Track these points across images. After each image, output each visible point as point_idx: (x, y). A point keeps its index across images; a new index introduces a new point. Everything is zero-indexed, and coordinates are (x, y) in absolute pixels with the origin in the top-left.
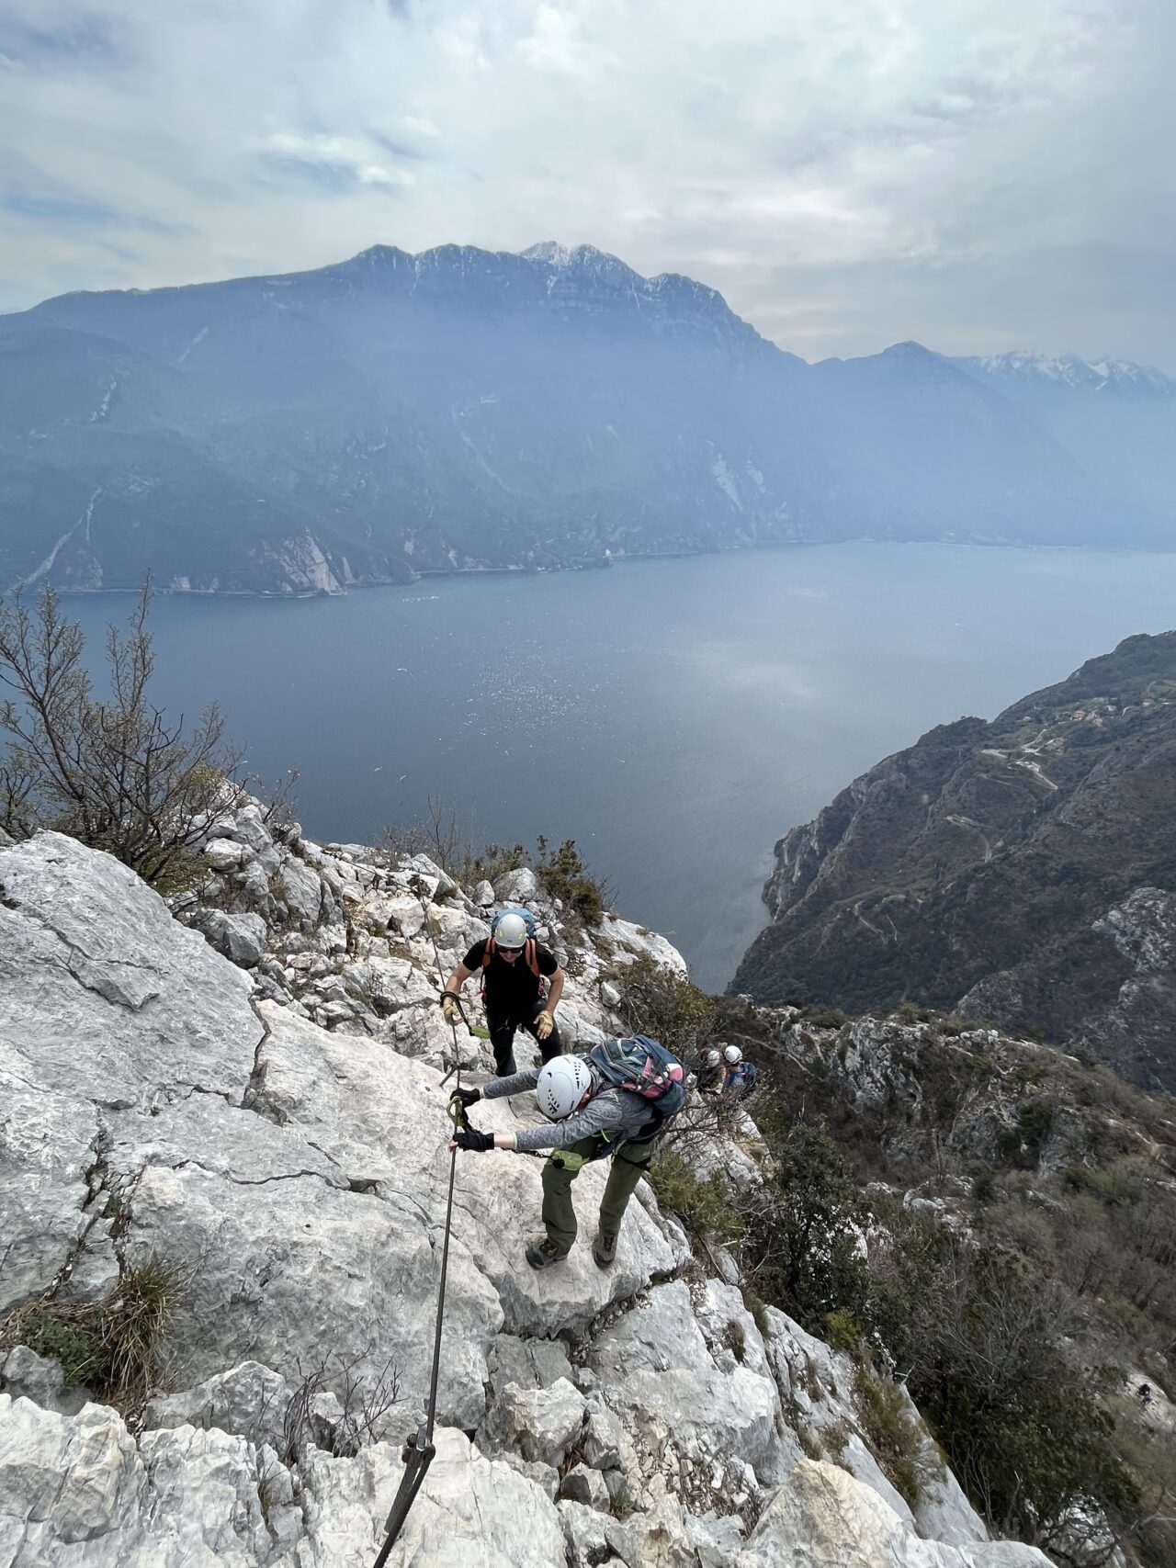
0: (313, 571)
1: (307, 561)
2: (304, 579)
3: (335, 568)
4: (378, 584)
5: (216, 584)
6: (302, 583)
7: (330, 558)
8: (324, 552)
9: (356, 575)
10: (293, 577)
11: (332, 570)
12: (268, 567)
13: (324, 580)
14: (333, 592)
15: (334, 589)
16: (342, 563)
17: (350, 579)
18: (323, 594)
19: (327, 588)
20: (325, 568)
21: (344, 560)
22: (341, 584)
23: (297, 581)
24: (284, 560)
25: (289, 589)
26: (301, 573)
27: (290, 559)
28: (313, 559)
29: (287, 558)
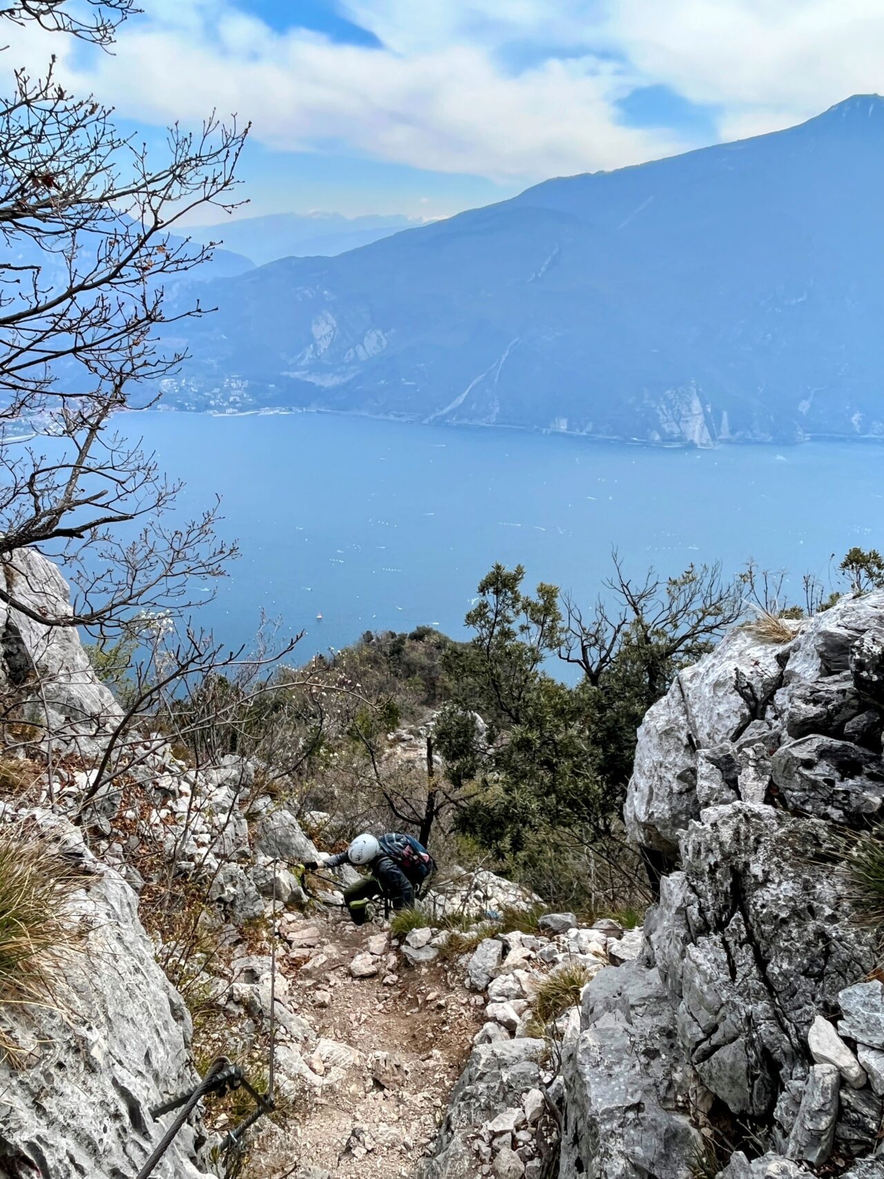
0: (687, 422)
1: (683, 412)
2: (676, 430)
3: (712, 423)
4: (758, 443)
5: (590, 427)
6: (672, 433)
7: (709, 410)
8: (704, 404)
9: (733, 432)
10: (665, 426)
11: (707, 422)
12: (643, 415)
13: (696, 430)
14: (702, 444)
15: (705, 442)
16: (721, 416)
17: (725, 433)
18: (691, 446)
19: (696, 440)
20: (701, 419)
21: (725, 414)
22: (713, 437)
23: (668, 430)
24: (661, 409)
25: (657, 437)
26: (674, 424)
27: (667, 409)
28: (690, 410)
29: (664, 407)
